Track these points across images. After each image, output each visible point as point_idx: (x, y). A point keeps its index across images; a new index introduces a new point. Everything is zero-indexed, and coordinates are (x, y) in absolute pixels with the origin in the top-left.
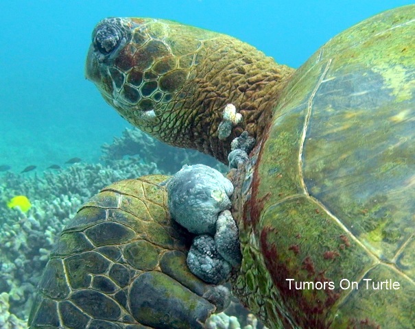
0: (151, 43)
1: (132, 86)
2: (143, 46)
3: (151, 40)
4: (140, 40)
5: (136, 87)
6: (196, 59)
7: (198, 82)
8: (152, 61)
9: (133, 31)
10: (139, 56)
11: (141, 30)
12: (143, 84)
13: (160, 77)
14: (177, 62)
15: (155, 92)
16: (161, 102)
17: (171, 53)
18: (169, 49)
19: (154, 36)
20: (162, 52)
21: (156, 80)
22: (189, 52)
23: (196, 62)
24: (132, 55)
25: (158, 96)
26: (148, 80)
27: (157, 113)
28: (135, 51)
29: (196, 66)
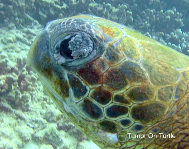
0: (127, 64)
1: (95, 102)
2: (118, 65)
3: (127, 60)
4: (114, 57)
5: (100, 106)
6: (176, 92)
7: (177, 121)
8: (126, 84)
9: (106, 46)
10: (111, 75)
11: (114, 45)
12: (109, 105)
13: (133, 104)
14: (156, 93)
15: (124, 117)
16: (128, 130)
17: (149, 80)
18: (147, 75)
19: (129, 55)
20: (139, 77)
21: (127, 106)
22: (168, 83)
23: (176, 97)
24: (103, 71)
25: (126, 123)
26: (118, 104)
27: (120, 139)
28: (107, 67)
29: (176, 102)
